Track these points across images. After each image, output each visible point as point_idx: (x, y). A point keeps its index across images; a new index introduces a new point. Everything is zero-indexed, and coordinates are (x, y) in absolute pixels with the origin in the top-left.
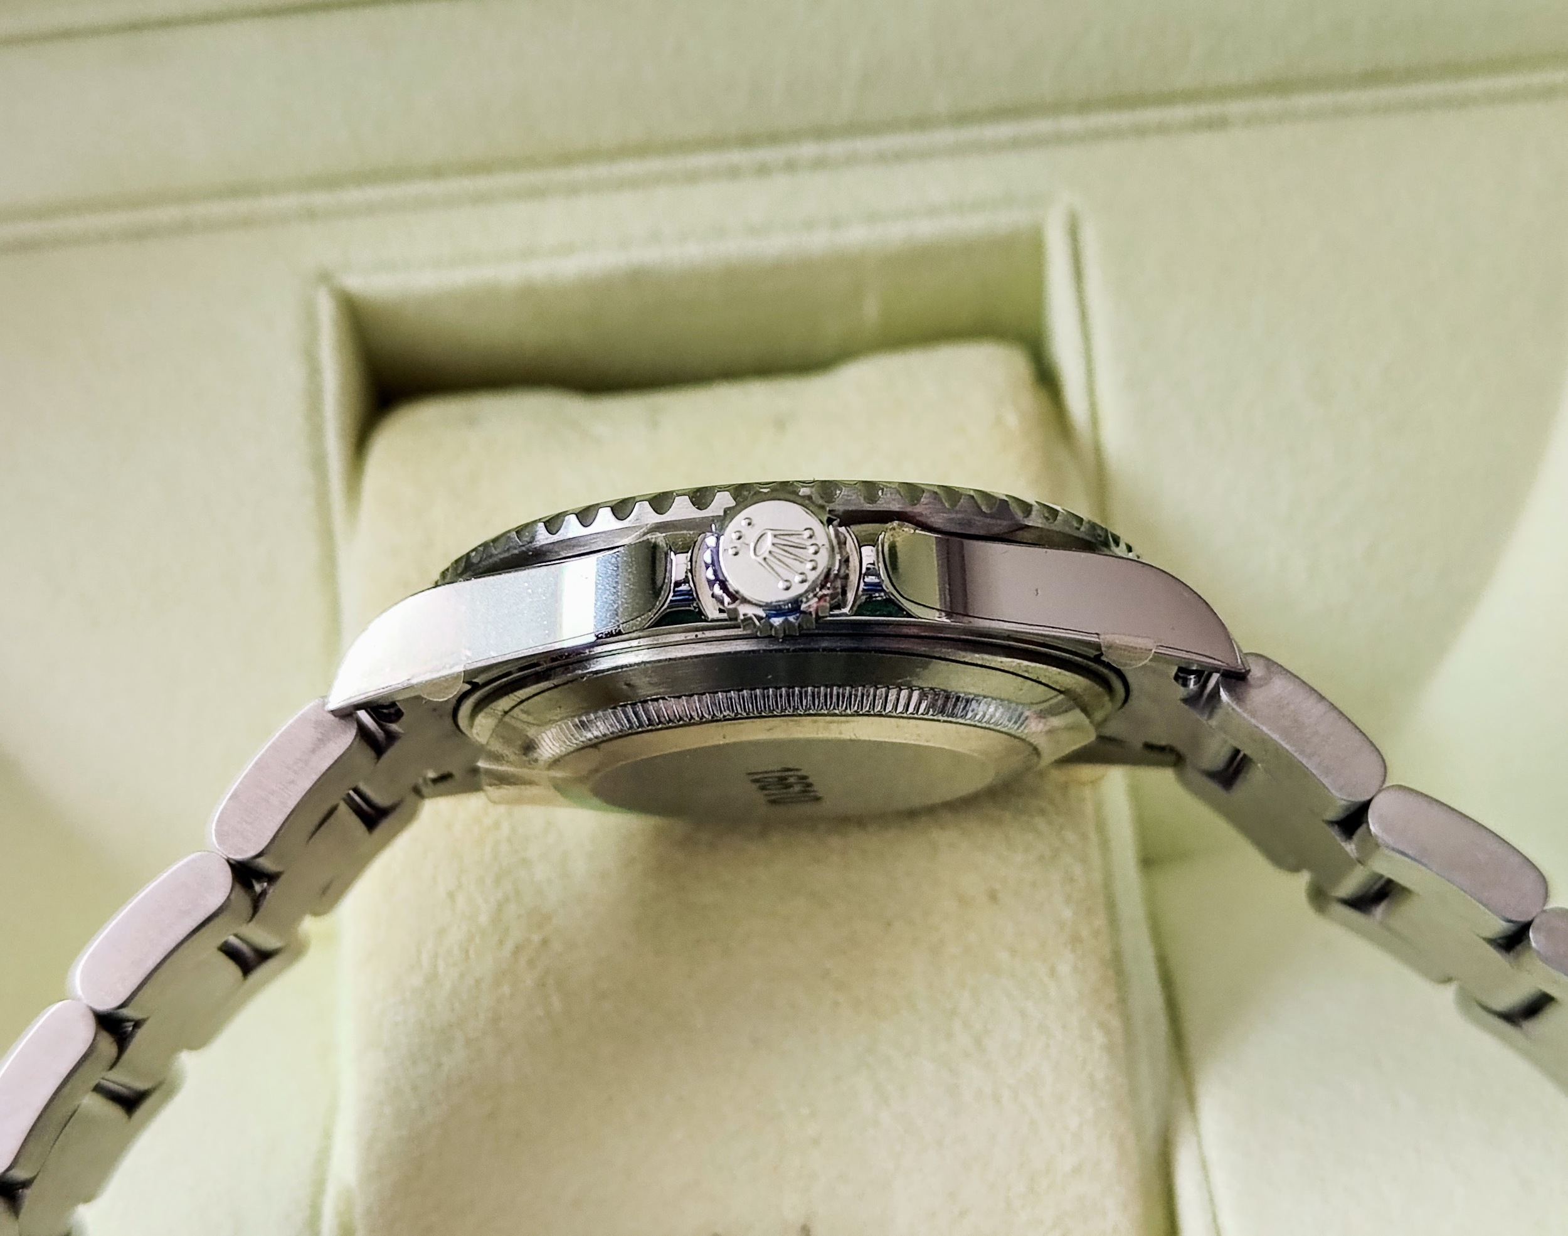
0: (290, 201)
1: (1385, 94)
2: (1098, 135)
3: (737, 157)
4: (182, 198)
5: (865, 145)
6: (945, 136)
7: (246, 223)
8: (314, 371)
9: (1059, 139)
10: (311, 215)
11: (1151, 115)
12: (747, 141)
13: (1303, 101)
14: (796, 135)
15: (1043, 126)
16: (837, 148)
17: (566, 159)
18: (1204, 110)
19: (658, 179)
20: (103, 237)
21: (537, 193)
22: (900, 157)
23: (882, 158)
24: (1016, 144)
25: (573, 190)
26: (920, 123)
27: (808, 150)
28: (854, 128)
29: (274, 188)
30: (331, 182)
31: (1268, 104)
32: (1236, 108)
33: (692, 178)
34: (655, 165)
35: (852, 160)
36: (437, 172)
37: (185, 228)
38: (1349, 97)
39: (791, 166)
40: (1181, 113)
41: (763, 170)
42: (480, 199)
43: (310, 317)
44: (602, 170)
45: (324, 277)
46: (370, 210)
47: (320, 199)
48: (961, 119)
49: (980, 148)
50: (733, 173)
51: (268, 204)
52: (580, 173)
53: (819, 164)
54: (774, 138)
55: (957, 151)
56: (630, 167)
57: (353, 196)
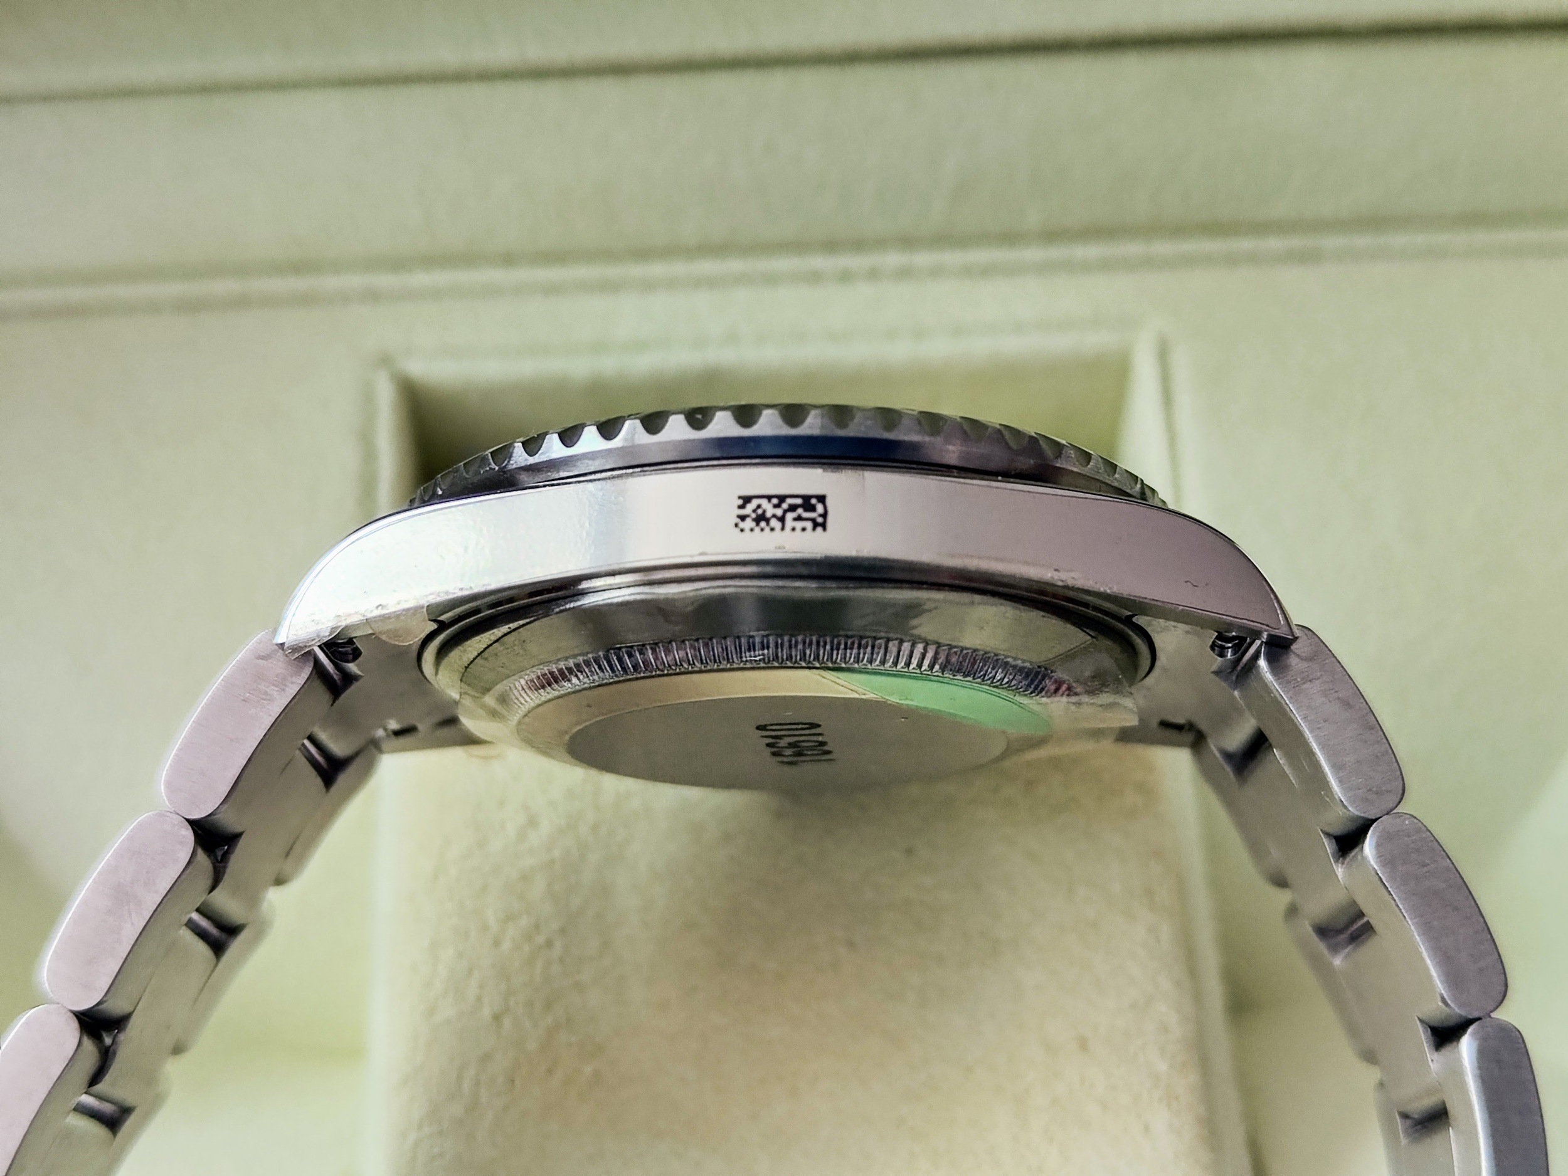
0: (354, 281)
1: (1480, 237)
2: (1188, 262)
3: (818, 262)
4: (242, 270)
5: (953, 258)
6: (1033, 254)
7: (307, 300)
8: (369, 455)
9: (1148, 263)
10: (373, 296)
11: (1245, 244)
12: (831, 246)
13: (1399, 240)
14: (880, 244)
15: (1133, 249)
16: (923, 259)
17: (643, 254)
18: (1296, 242)
19: (741, 280)
20: (154, 308)
21: (609, 287)
22: (987, 272)
23: (968, 272)
24: (1106, 266)
25: (648, 286)
26: (1011, 238)
27: (893, 259)
28: (944, 239)
29: (337, 266)
30: (398, 264)
31: (1362, 241)
32: (1332, 242)
33: (771, 280)
34: (735, 265)
35: (936, 272)
36: (508, 260)
37: (240, 303)
38: (1442, 238)
39: (873, 275)
40: (1274, 243)
41: (846, 277)
42: (552, 290)
43: (368, 398)
44: (679, 268)
45: (385, 360)
46: (436, 294)
47: (384, 281)
48: (1051, 236)
49: (1069, 267)
50: (814, 278)
51: (330, 283)
52: (657, 269)
53: (904, 274)
54: (859, 245)
55: (1045, 269)
56: (707, 267)
57: (421, 279)
